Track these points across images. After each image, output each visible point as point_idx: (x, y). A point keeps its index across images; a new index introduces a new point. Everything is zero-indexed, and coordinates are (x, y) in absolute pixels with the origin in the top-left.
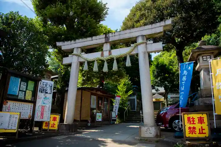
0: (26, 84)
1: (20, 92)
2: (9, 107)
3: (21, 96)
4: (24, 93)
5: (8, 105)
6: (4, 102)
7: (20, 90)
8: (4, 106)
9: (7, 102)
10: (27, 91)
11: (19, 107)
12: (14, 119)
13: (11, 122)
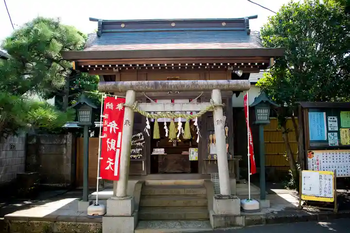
0: (336, 119)
1: (329, 134)
2: (317, 160)
3: (333, 140)
4: (336, 134)
5: (315, 158)
6: (308, 153)
7: (328, 131)
8: (309, 159)
9: (313, 153)
10: (342, 130)
11: (333, 159)
12: (327, 182)
13: (323, 186)
